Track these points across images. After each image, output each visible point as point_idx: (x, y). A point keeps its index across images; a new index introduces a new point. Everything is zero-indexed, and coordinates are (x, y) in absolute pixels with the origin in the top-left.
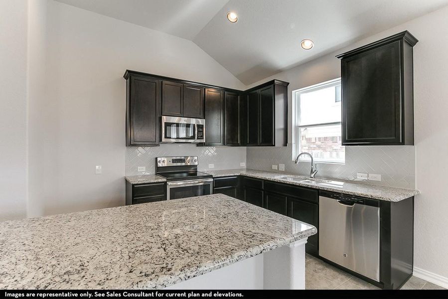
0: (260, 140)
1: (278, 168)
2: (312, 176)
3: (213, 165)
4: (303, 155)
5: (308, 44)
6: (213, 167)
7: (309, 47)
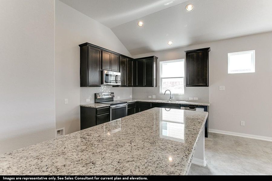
0: (145, 84)
1: (152, 97)
2: (171, 100)
3: (119, 97)
4: (167, 91)
5: (170, 43)
6: (119, 98)
7: (171, 44)
